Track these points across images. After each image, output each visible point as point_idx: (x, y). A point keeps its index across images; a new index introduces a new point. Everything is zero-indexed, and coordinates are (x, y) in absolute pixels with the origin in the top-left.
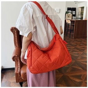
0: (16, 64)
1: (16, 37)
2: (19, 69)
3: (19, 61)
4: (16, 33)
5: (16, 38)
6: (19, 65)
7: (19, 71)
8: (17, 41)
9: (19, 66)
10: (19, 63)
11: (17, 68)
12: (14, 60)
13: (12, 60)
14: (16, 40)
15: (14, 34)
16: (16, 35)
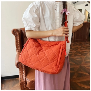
0: (21, 71)
1: (18, 40)
2: (24, 77)
3: (24, 68)
4: (18, 36)
5: (18, 42)
6: (24, 72)
7: (24, 79)
8: (19, 45)
9: (24, 74)
10: (24, 70)
11: (21, 76)
12: (18, 67)
13: (16, 67)
14: (19, 43)
15: (16, 37)
16: (18, 38)
